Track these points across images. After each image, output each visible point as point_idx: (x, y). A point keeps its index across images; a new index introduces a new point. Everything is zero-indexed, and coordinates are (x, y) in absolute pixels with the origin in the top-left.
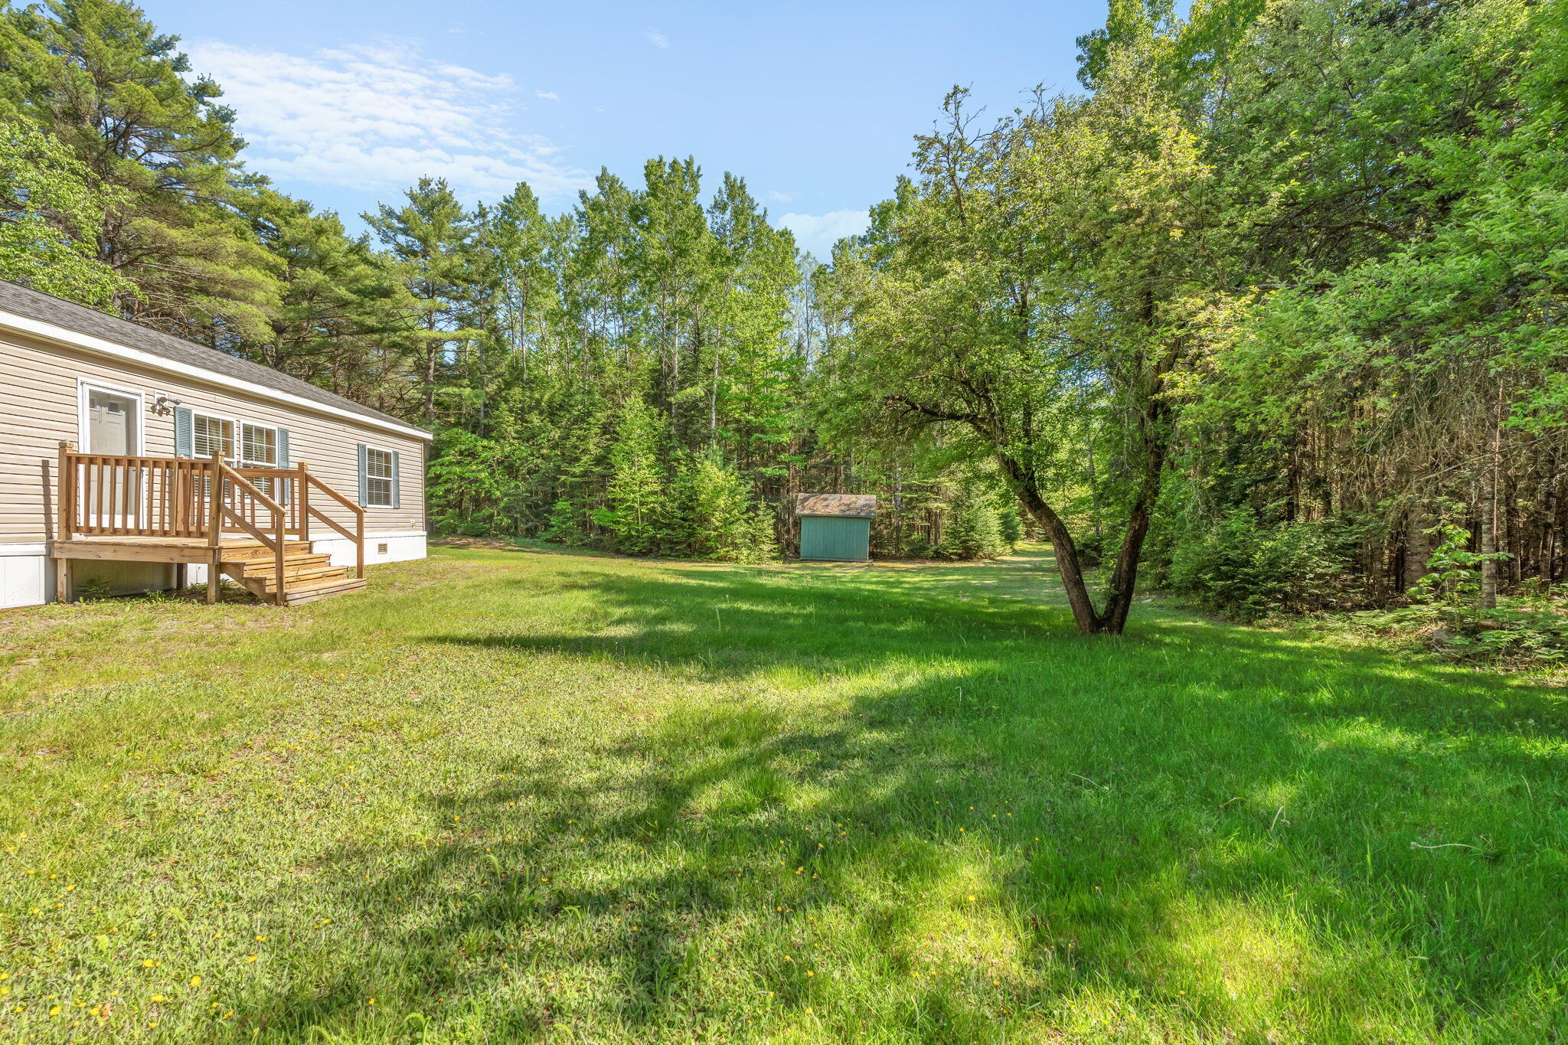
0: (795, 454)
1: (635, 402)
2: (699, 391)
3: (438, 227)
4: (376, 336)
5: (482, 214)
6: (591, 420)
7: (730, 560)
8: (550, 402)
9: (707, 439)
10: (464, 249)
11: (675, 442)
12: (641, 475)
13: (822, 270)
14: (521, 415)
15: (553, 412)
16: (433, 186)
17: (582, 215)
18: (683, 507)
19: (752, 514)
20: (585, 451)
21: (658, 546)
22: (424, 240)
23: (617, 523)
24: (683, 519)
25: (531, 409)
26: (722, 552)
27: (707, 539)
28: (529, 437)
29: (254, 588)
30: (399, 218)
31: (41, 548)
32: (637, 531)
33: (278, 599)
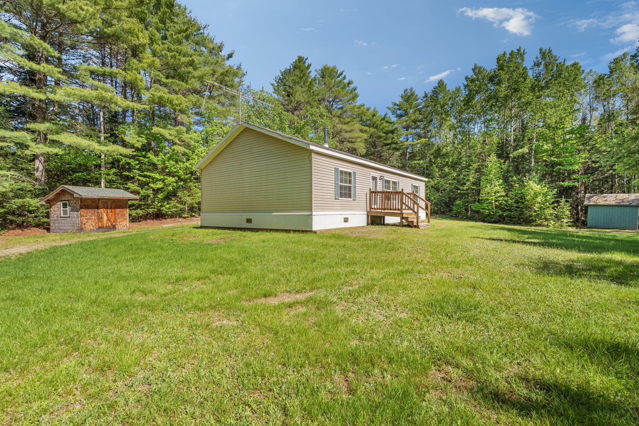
0: (582, 174)
1: (493, 158)
2: (526, 150)
3: (411, 104)
4: (388, 147)
5: (426, 96)
6: (471, 167)
7: (544, 226)
8: (452, 162)
9: (529, 171)
10: (419, 110)
11: (512, 174)
12: (496, 189)
13: (601, 78)
14: (441, 168)
15: (453, 166)
16: (408, 91)
17: (466, 86)
18: (517, 202)
19: (556, 205)
20: (468, 180)
21: (504, 219)
22: (406, 111)
23: (484, 209)
24: (516, 207)
25: (444, 166)
26: (539, 222)
27: (530, 216)
28: (444, 176)
29: (410, 224)
30: (397, 105)
31: (366, 213)
32: (493, 212)
33: (417, 227)
